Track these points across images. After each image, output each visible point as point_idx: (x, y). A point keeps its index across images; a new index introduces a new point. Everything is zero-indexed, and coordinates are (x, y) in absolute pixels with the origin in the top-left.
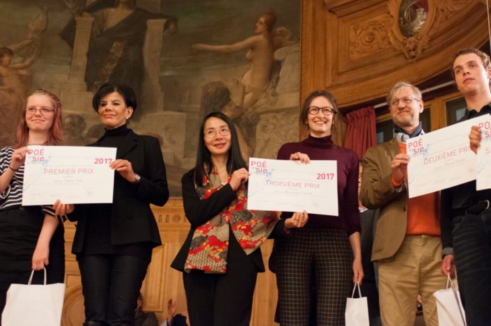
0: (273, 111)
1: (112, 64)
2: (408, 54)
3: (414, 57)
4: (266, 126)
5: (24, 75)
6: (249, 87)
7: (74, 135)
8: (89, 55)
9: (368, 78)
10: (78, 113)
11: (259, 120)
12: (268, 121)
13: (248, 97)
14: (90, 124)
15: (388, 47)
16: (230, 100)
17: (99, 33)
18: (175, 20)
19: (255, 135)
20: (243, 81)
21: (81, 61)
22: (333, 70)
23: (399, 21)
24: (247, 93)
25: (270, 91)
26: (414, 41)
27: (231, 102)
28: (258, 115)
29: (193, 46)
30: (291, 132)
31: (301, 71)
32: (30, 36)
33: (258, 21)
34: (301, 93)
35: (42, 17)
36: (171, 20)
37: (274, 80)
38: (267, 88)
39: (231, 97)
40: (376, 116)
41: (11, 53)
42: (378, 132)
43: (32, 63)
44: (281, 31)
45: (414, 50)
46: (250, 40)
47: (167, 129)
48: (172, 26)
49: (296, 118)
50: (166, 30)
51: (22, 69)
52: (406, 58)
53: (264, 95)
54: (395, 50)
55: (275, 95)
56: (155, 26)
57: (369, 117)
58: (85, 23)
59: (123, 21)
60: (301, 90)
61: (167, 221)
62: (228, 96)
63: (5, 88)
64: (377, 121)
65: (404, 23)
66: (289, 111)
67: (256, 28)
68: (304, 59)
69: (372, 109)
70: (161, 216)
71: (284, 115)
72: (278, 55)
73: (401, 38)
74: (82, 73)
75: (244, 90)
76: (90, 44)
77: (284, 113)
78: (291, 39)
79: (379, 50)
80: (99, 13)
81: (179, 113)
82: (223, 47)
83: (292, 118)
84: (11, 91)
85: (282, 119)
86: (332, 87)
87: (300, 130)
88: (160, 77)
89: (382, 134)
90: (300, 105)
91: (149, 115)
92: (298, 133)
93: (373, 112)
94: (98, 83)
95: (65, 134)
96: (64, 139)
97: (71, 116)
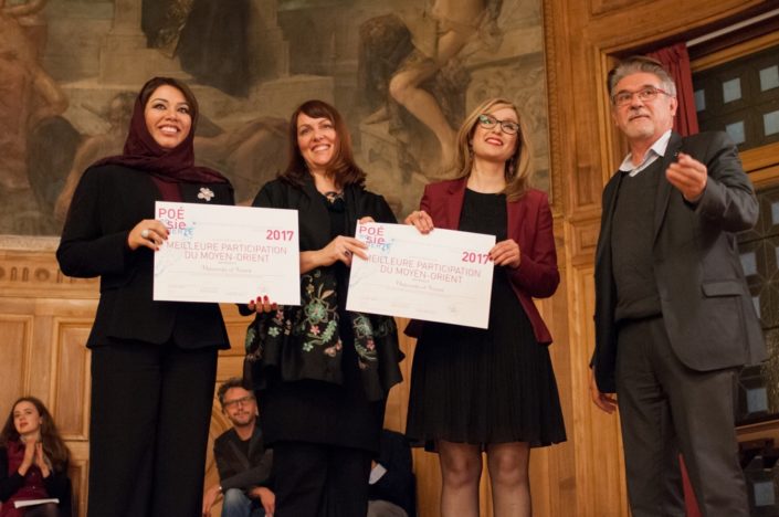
0: (493, 64)
4: (484, 92)
5: (32, 27)
6: (447, 21)
10: (136, 88)
11: (470, 81)
12: (487, 82)
16: (413, 47)
19: (463, 109)
20: (434, 12)
24: (444, 33)
27: (415, 51)
28: (468, 71)
30: (531, 100)
34: (545, 27)
37: (493, 6)
38: (481, 20)
39: (413, 41)
40: (691, 60)
42: (695, 90)
43: (43, 2)
49: (540, 73)
51: (27, 14)
53: (477, 34)
55: (496, 33)
57: (677, 63)
60: (545, 20)
62: (409, 40)
64: (692, 69)
66: (525, 61)
69: (683, 48)
71: (517, 69)
74: (136, 14)
75: (438, 28)
77: (517, 65)
81: (320, 78)
83: (532, 74)
84: (10, 56)
85: (513, 76)
86: (603, 12)
87: (549, 95)
88: (279, 14)
89: (701, 94)
90: (546, 49)
91: (265, 84)
92: (545, 100)
93: (685, 53)
94: (167, 31)
95: (113, 129)
96: (112, 138)
97: (123, 95)
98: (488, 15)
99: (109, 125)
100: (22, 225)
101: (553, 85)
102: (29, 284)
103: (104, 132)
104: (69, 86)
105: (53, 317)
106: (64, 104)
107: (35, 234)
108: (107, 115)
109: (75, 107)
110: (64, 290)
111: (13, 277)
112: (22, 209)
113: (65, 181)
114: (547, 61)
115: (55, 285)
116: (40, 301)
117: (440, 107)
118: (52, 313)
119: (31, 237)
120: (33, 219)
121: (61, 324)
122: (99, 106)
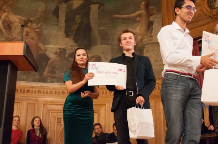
0: (150, 44)
1: (76, 25)
2: (213, 16)
3: (216, 18)
4: (148, 50)
5: (38, 31)
6: (139, 33)
7: (62, 57)
8: (66, 21)
9: (195, 28)
10: (63, 47)
11: (145, 48)
12: (149, 48)
13: (139, 38)
14: (68, 52)
15: (203, 14)
17: (69, 11)
18: (103, 5)
20: (136, 31)
21: (63, 24)
23: (208, 3)
24: (139, 36)
25: (149, 35)
26: (216, 11)
28: (144, 45)
29: (112, 16)
32: (39, 14)
33: (141, 4)
35: (44, 5)
36: (101, 5)
37: (150, 30)
38: (147, 33)
40: (198, 44)
41: (31, 22)
42: (200, 51)
43: (41, 26)
44: (152, 8)
45: (216, 15)
46: (138, 13)
47: (103, 53)
48: (102, 7)
50: (100, 10)
52: (212, 19)
53: (146, 37)
54: (206, 15)
55: (151, 36)
56: (94, 8)
57: (195, 45)
58: (63, 7)
59: (80, 6)
61: (106, 93)
63: (30, 37)
64: (199, 46)
65: (211, 3)
67: (140, 7)
68: (163, 20)
70: (103, 91)
71: (156, 45)
72: (151, 19)
73: (209, 10)
74: (63, 29)
76: (66, 17)
77: (156, 44)
78: (157, 11)
79: (199, 16)
80: (69, 3)
81: (108, 46)
82: (126, 16)
84: (32, 39)
85: (155, 47)
88: (98, 30)
91: (94, 47)
93: (197, 42)
94: (71, 33)
95: (57, 57)
96: (57, 59)
97: (60, 49)
98: (149, 32)
99: (56, 56)
100: (35, 80)
102: (36, 94)
103: (55, 57)
104: (47, 46)
105: (42, 102)
106: (45, 50)
107: (38, 82)
108: (56, 53)
109: (48, 51)
110: (45, 96)
111: (32, 92)
112: (35, 76)
113: (45, 69)
115: (42, 95)
116: (38, 98)
118: (42, 101)
119: (37, 83)
120: (37, 78)
121: (44, 104)
122: (54, 51)
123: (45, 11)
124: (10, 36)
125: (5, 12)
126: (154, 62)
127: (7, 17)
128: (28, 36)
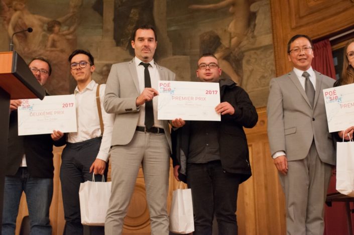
0: (253, 49)
1: (133, 25)
4: (249, 60)
6: (234, 33)
8: (115, 20)
9: (324, 19)
10: (112, 62)
11: (244, 56)
12: (250, 56)
13: (234, 40)
16: (221, 44)
17: (120, 4)
19: (242, 67)
20: (229, 29)
21: (110, 25)
22: (296, 15)
24: (233, 38)
25: (250, 35)
28: (243, 52)
29: (189, 7)
30: (269, 63)
31: (272, 18)
32: (71, 10)
34: (273, 34)
37: (252, 27)
38: (248, 32)
39: (221, 41)
40: (332, 46)
41: (59, 24)
42: (334, 57)
43: (75, 30)
47: (177, 68)
49: (271, 52)
51: (69, 34)
52: (352, 2)
53: (246, 37)
55: (254, 37)
57: (326, 47)
60: (273, 31)
63: (58, 49)
64: (332, 49)
66: (266, 48)
68: (273, 9)
69: (328, 41)
71: (262, 51)
72: (253, 8)
74: (111, 33)
75: (230, 35)
76: (115, 13)
77: (263, 49)
81: (184, 57)
82: (211, 6)
83: (269, 53)
84: (62, 51)
85: (261, 54)
86: (296, 28)
87: (276, 61)
88: (168, 32)
89: (336, 59)
90: (274, 43)
91: (163, 59)
92: (274, 63)
93: (329, 43)
94: (124, 39)
95: (104, 78)
96: (103, 82)
97: (107, 65)
98: (250, 30)
99: (101, 77)
101: (277, 57)
103: (100, 80)
108: (101, 73)
114: (274, 47)
117: (233, 67)
122: (98, 70)
123: (82, 5)
124: (26, 49)
125: (16, 10)
126: (259, 79)
127: (20, 18)
128: (56, 47)
